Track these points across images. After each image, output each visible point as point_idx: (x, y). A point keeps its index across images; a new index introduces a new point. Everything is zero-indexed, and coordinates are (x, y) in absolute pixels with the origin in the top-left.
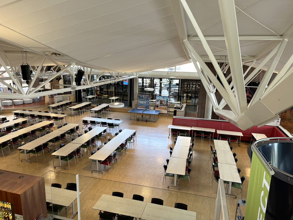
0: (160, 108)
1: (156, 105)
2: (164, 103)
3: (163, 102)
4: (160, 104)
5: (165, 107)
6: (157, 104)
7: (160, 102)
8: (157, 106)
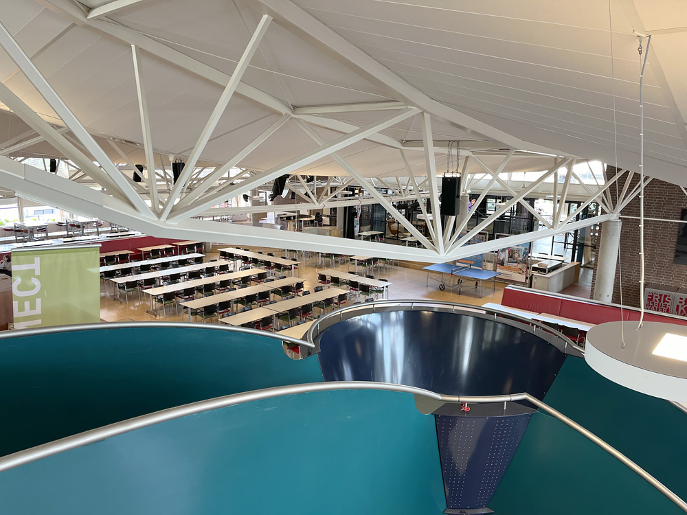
0: (509, 268)
1: (499, 260)
2: (519, 256)
3: (516, 255)
4: (509, 258)
5: (520, 266)
6: (501, 259)
7: (509, 253)
8: (502, 264)
